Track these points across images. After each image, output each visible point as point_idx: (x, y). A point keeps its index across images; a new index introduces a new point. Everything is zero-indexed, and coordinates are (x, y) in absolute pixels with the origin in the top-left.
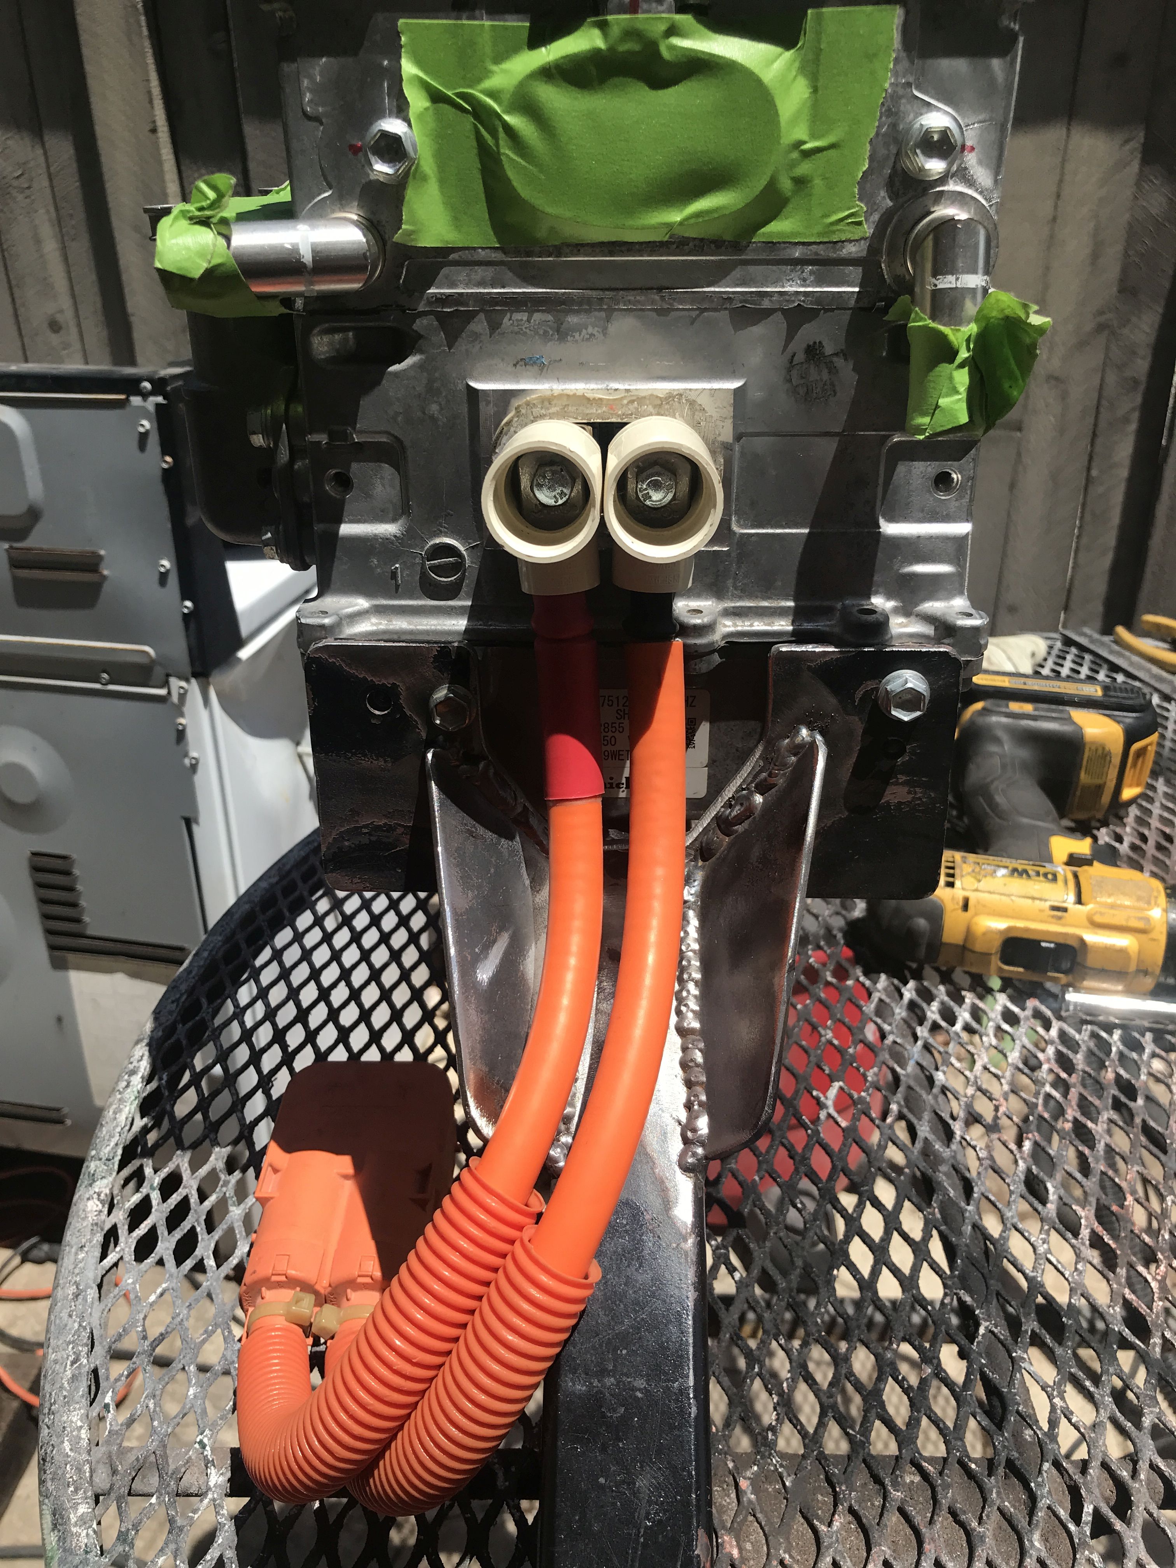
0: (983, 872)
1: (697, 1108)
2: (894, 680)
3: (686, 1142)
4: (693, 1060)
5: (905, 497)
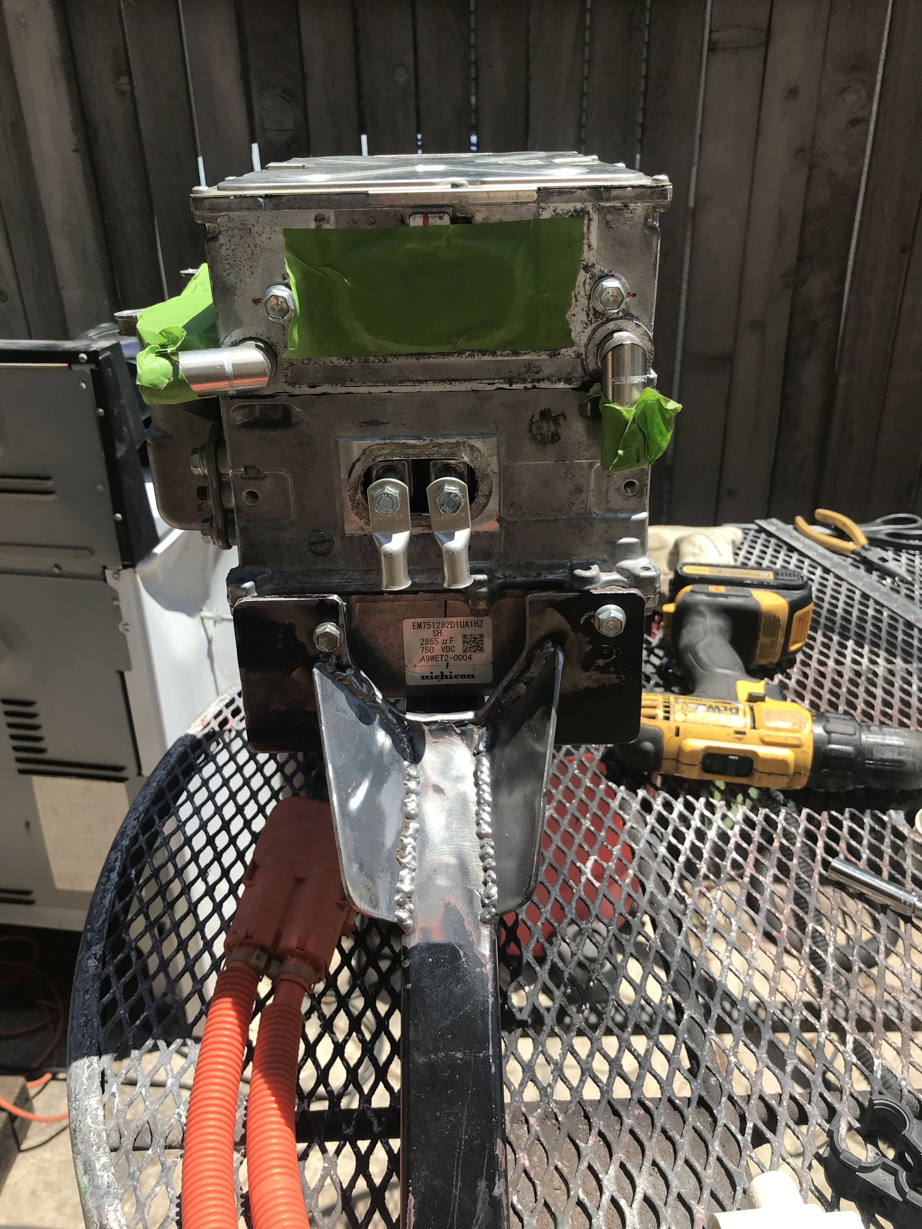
0: (689, 709)
1: (490, 884)
2: (603, 612)
3: (484, 905)
4: (487, 854)
5: (606, 497)
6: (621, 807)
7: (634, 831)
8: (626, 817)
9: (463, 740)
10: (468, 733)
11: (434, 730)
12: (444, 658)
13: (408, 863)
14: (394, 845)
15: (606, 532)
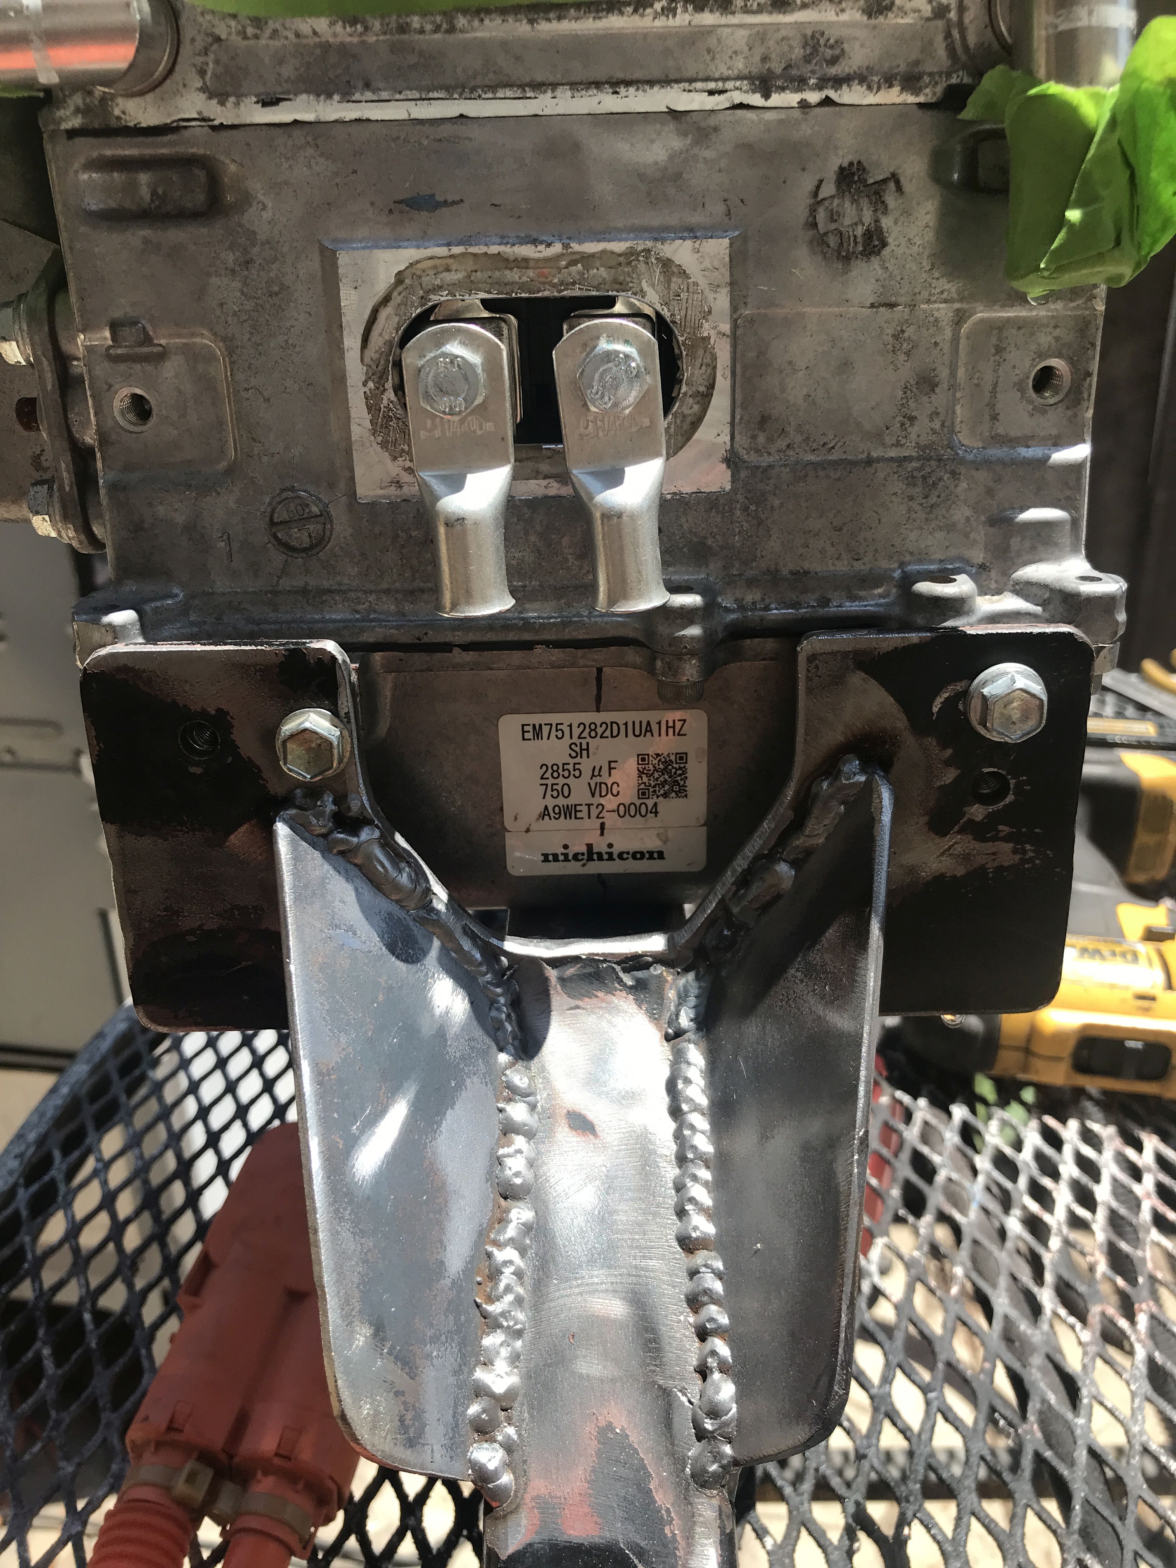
1: (716, 1376)
2: (993, 679)
3: (701, 1435)
4: (707, 1292)
5: (991, 405)
6: (925, 1138)
7: (953, 1186)
8: (936, 1159)
9: (639, 1003)
10: (653, 986)
11: (571, 979)
12: (594, 812)
13: (503, 1314)
14: (469, 1270)
15: (990, 492)
